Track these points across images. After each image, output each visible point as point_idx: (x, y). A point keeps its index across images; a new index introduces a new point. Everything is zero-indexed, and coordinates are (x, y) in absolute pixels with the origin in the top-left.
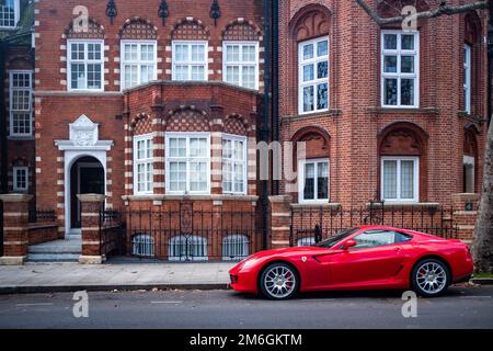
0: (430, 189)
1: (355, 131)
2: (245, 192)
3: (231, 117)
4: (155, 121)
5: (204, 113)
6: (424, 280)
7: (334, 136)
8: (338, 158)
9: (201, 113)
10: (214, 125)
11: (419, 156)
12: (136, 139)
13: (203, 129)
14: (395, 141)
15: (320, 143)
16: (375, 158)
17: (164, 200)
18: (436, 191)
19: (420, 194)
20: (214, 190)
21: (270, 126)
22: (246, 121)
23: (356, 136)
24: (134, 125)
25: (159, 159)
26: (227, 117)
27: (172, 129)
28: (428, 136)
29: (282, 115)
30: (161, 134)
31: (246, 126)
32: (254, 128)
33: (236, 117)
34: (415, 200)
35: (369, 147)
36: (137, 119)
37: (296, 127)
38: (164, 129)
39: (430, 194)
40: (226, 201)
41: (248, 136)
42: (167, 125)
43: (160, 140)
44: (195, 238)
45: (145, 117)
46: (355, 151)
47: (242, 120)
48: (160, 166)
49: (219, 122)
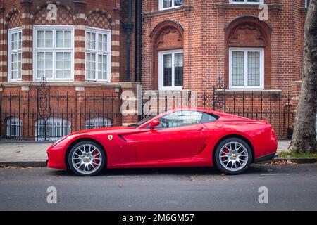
0: (274, 77)
1: (205, 25)
2: (109, 80)
3: (94, 12)
4: (24, 16)
5: (69, 8)
6: (227, 158)
7: (186, 29)
8: (190, 49)
9: (66, 8)
10: (77, 19)
11: (264, 47)
12: (11, 32)
13: (67, 23)
14: (241, 34)
15: (176, 36)
16: (222, 49)
17: (31, 86)
18: (279, 80)
19: (265, 82)
20: (77, 77)
21: (133, 20)
22: (110, 16)
23: (205, 29)
24: (8, 20)
25: (27, 49)
26: (90, 12)
27: (40, 23)
28: (271, 30)
29: (144, 12)
30: (29, 27)
31: (110, 21)
32: (118, 22)
33: (100, 12)
34: (261, 87)
35: (218, 39)
36: (11, 14)
37: (156, 21)
38: (32, 22)
39: (274, 82)
40: (87, 87)
41: (111, 29)
42: (35, 18)
43: (28, 32)
44: (56, 121)
45: (17, 12)
46: (205, 43)
47: (105, 15)
48: (28, 55)
49: (82, 16)
